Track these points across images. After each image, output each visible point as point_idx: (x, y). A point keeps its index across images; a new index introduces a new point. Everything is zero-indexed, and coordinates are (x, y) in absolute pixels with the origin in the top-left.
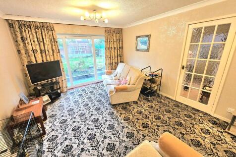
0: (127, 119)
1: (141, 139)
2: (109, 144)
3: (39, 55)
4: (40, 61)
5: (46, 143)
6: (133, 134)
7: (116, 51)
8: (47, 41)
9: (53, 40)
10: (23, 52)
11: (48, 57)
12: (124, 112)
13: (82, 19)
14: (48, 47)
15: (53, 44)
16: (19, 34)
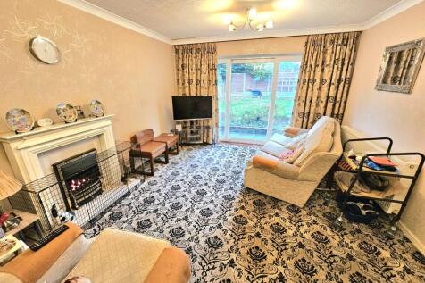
0: (240, 221)
1: (270, 276)
2: (180, 228)
3: (193, 86)
4: (193, 94)
5: (146, 183)
6: (264, 257)
7: (325, 88)
8: (204, 69)
9: (211, 67)
10: (180, 82)
11: (202, 90)
12: (250, 207)
13: (231, 28)
14: (204, 76)
15: (211, 72)
16: (180, 61)
